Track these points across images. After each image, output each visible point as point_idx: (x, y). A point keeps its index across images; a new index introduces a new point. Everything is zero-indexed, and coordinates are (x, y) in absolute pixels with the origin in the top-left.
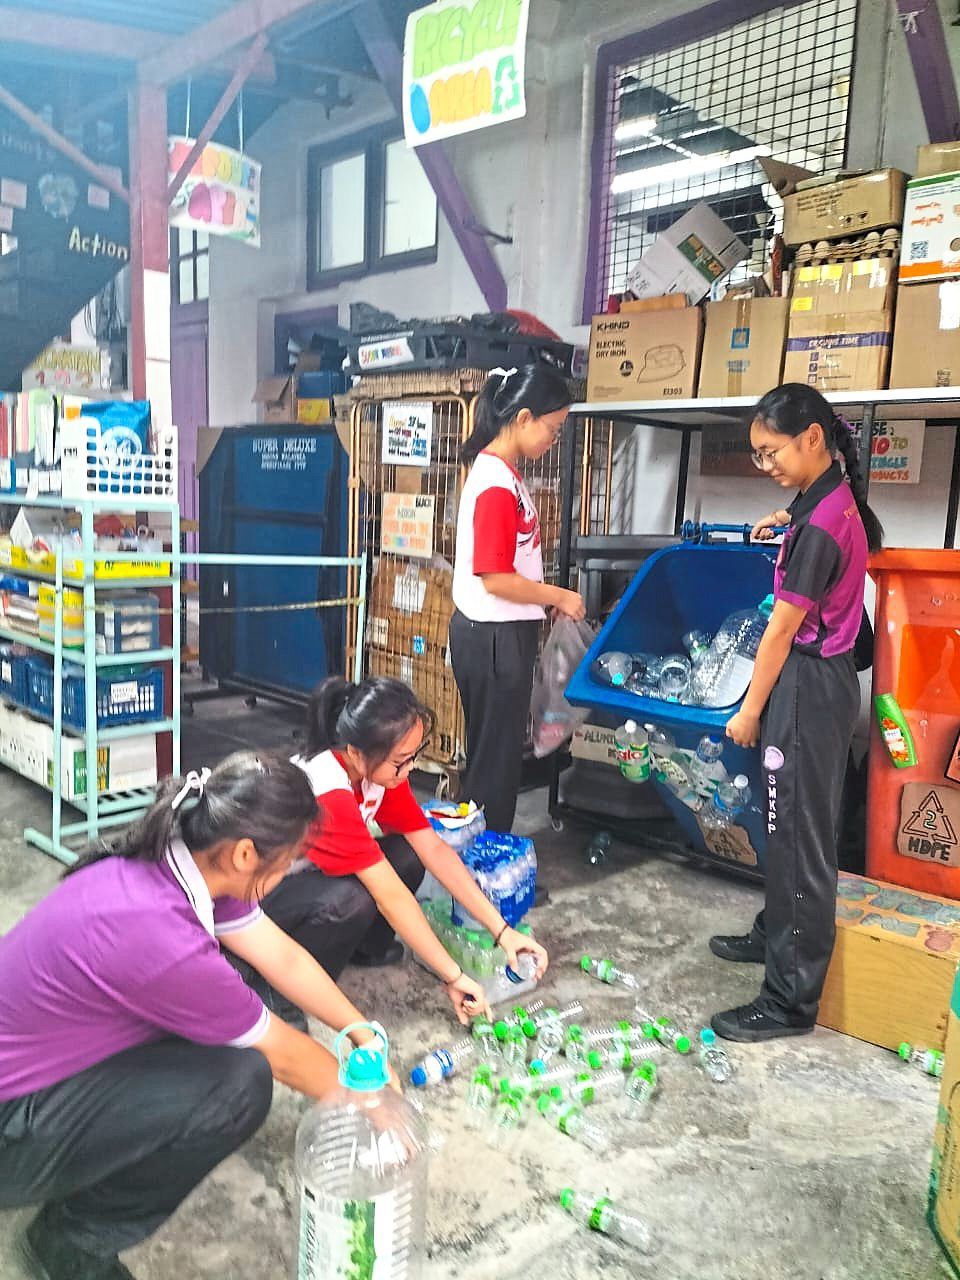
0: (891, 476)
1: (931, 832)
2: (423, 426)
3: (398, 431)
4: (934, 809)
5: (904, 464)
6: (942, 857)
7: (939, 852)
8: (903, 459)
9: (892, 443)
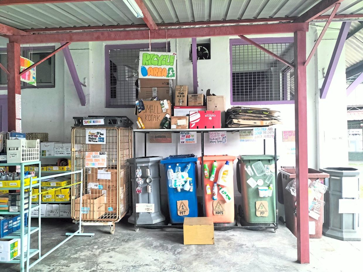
0: (191, 142)
1: (219, 210)
2: (103, 134)
3: (92, 136)
4: (219, 205)
5: (193, 140)
6: (222, 214)
7: (221, 213)
8: (193, 139)
9: (191, 136)
